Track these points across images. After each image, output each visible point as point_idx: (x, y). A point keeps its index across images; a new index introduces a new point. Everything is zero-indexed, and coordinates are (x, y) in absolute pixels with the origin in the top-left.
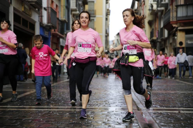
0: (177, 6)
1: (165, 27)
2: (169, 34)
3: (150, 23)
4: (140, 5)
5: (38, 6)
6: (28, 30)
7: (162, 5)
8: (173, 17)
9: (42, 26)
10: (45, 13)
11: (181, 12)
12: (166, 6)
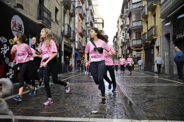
0: (133, 40)
1: (128, 49)
2: (130, 52)
3: (121, 47)
4: (117, 40)
5: (74, 41)
6: (70, 51)
7: (126, 40)
8: (131, 44)
9: (75, 49)
10: (77, 44)
11: (135, 43)
12: (128, 40)
